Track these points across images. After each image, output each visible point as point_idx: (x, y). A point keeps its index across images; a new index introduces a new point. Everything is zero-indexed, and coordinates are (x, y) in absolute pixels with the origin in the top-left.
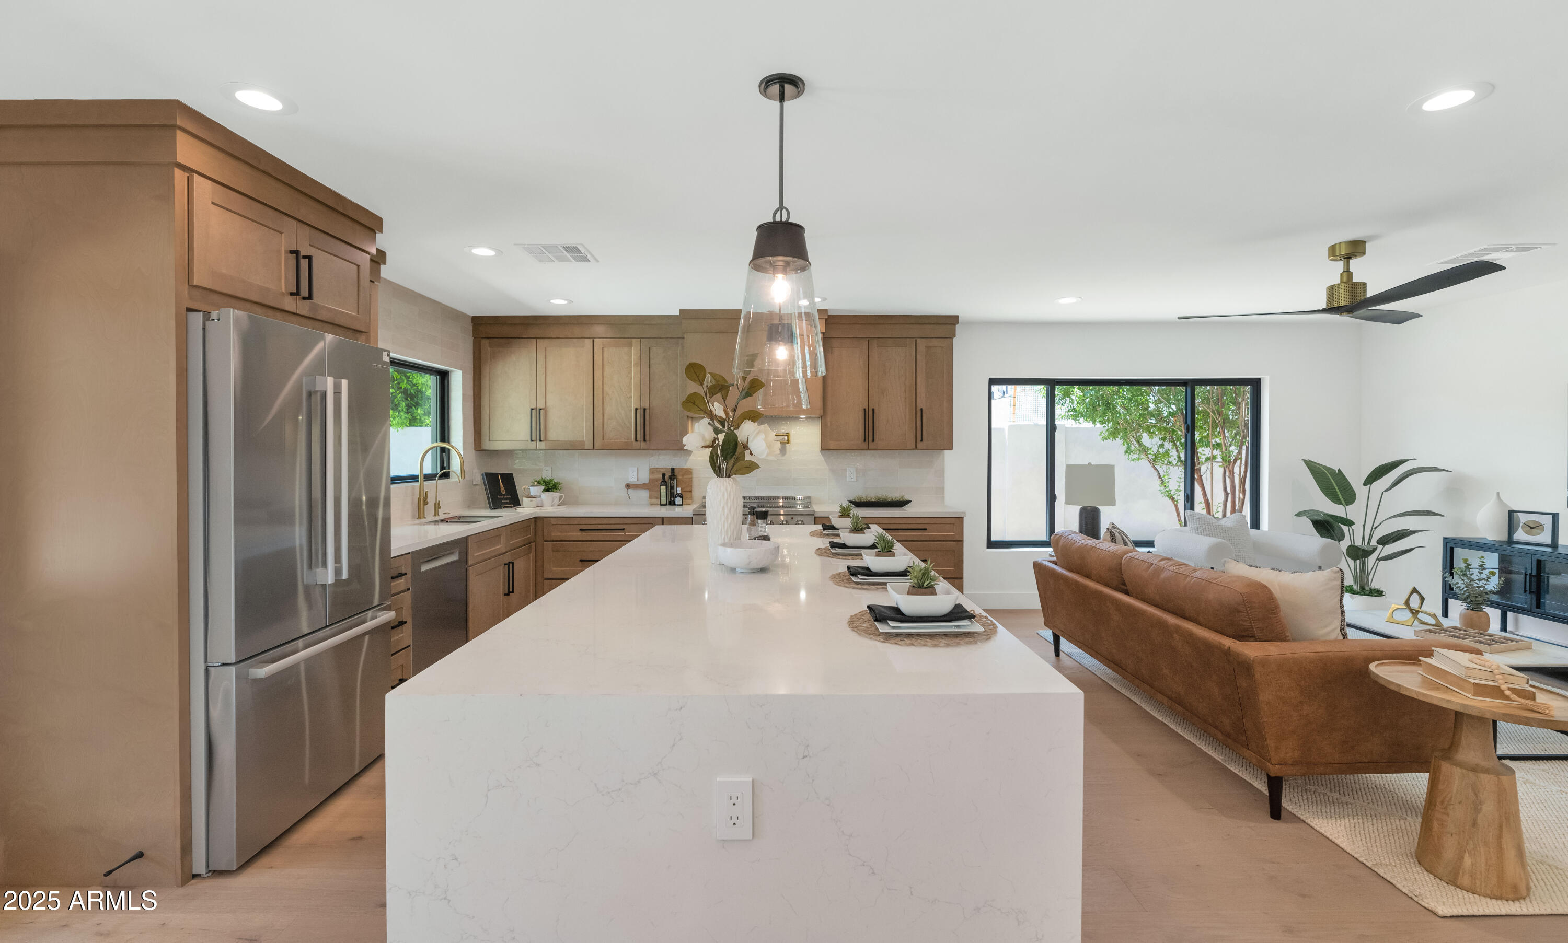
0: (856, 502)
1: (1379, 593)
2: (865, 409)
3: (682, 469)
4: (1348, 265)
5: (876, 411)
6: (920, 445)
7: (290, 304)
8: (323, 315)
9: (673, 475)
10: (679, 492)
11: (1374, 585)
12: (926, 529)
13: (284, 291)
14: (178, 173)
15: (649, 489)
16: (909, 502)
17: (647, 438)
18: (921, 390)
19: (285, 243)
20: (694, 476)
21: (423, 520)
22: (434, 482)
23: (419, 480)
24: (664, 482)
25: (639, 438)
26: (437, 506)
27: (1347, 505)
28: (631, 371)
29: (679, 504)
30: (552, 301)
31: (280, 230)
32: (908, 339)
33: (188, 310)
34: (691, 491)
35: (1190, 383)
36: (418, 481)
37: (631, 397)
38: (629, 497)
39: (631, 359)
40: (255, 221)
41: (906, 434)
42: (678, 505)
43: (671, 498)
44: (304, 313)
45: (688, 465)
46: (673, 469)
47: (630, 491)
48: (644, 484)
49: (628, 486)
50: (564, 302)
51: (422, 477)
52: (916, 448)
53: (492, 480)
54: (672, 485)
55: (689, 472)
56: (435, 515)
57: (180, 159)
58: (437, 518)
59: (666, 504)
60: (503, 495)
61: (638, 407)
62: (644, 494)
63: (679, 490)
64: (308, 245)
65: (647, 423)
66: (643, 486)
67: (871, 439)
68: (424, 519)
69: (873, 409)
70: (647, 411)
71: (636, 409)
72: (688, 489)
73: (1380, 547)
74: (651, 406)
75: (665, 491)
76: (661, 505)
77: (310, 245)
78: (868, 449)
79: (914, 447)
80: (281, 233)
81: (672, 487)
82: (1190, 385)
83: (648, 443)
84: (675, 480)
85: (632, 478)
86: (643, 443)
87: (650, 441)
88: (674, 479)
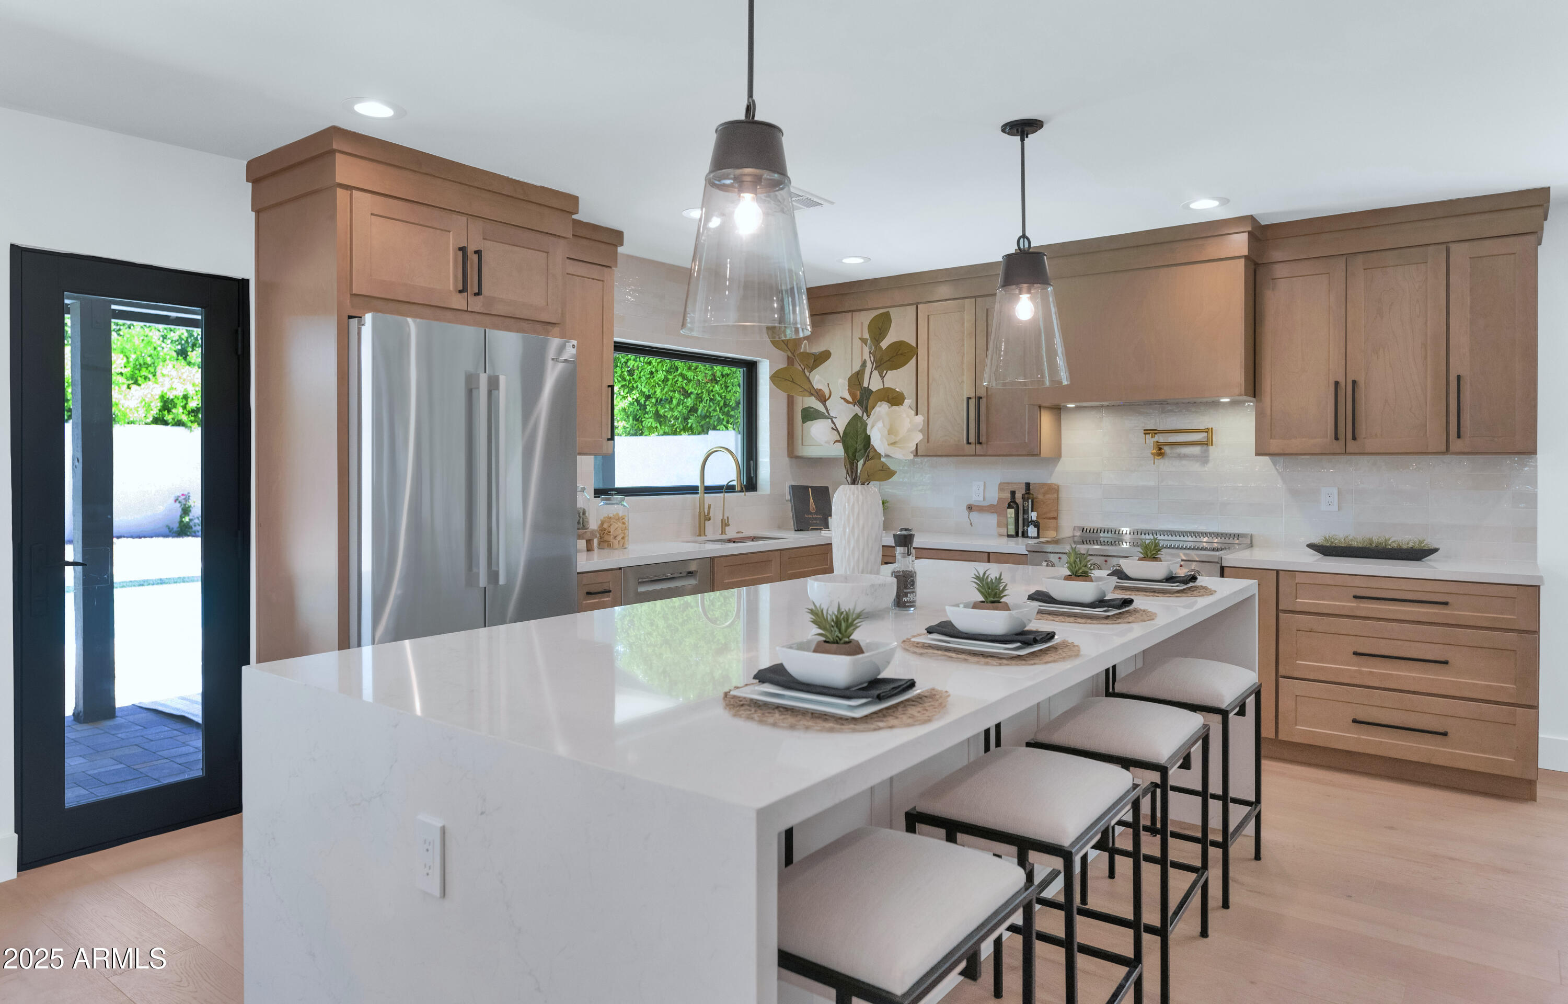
0: (1322, 547)
2: (1337, 383)
3: (1044, 484)
5: (1361, 384)
6: (1456, 445)
7: (458, 302)
8: (500, 309)
9: (1028, 493)
10: (1034, 518)
12: (1446, 604)
13: (451, 288)
14: (339, 191)
15: (996, 513)
16: (1435, 550)
17: (983, 439)
18: (1461, 339)
19: (452, 242)
20: (1063, 495)
21: (703, 538)
22: (722, 494)
23: (700, 491)
24: (1012, 504)
25: (972, 439)
26: (725, 524)
28: (964, 345)
29: (1033, 536)
30: (845, 261)
31: (447, 229)
32: (1430, 248)
33: (350, 317)
34: (1055, 518)
36: (698, 493)
37: (963, 381)
38: (971, 524)
39: (964, 327)
40: (418, 224)
41: (1426, 426)
42: (1032, 538)
43: (1023, 527)
44: (477, 309)
45: (1054, 480)
46: (1028, 485)
47: (974, 515)
48: (991, 506)
49: (970, 508)
50: (860, 261)
51: (703, 489)
52: (1447, 451)
53: (799, 493)
54: (1026, 508)
55: (1054, 490)
56: (722, 534)
57: (339, 179)
58: (724, 537)
59: (1017, 535)
60: (812, 513)
61: (972, 395)
62: (991, 520)
63: (1033, 516)
64: (482, 238)
65: (983, 418)
66: (990, 509)
67: (1349, 435)
68: (705, 537)
69: (1354, 382)
70: (983, 402)
71: (969, 398)
72: (1051, 515)
74: (989, 393)
75: (1013, 516)
76: (1009, 536)
77: (484, 239)
78: (1346, 453)
79: (1443, 448)
80: (450, 232)
81: (1025, 512)
83: (985, 446)
84: (1030, 501)
85: (976, 497)
86: (978, 446)
87: (987, 443)
88: (1028, 498)
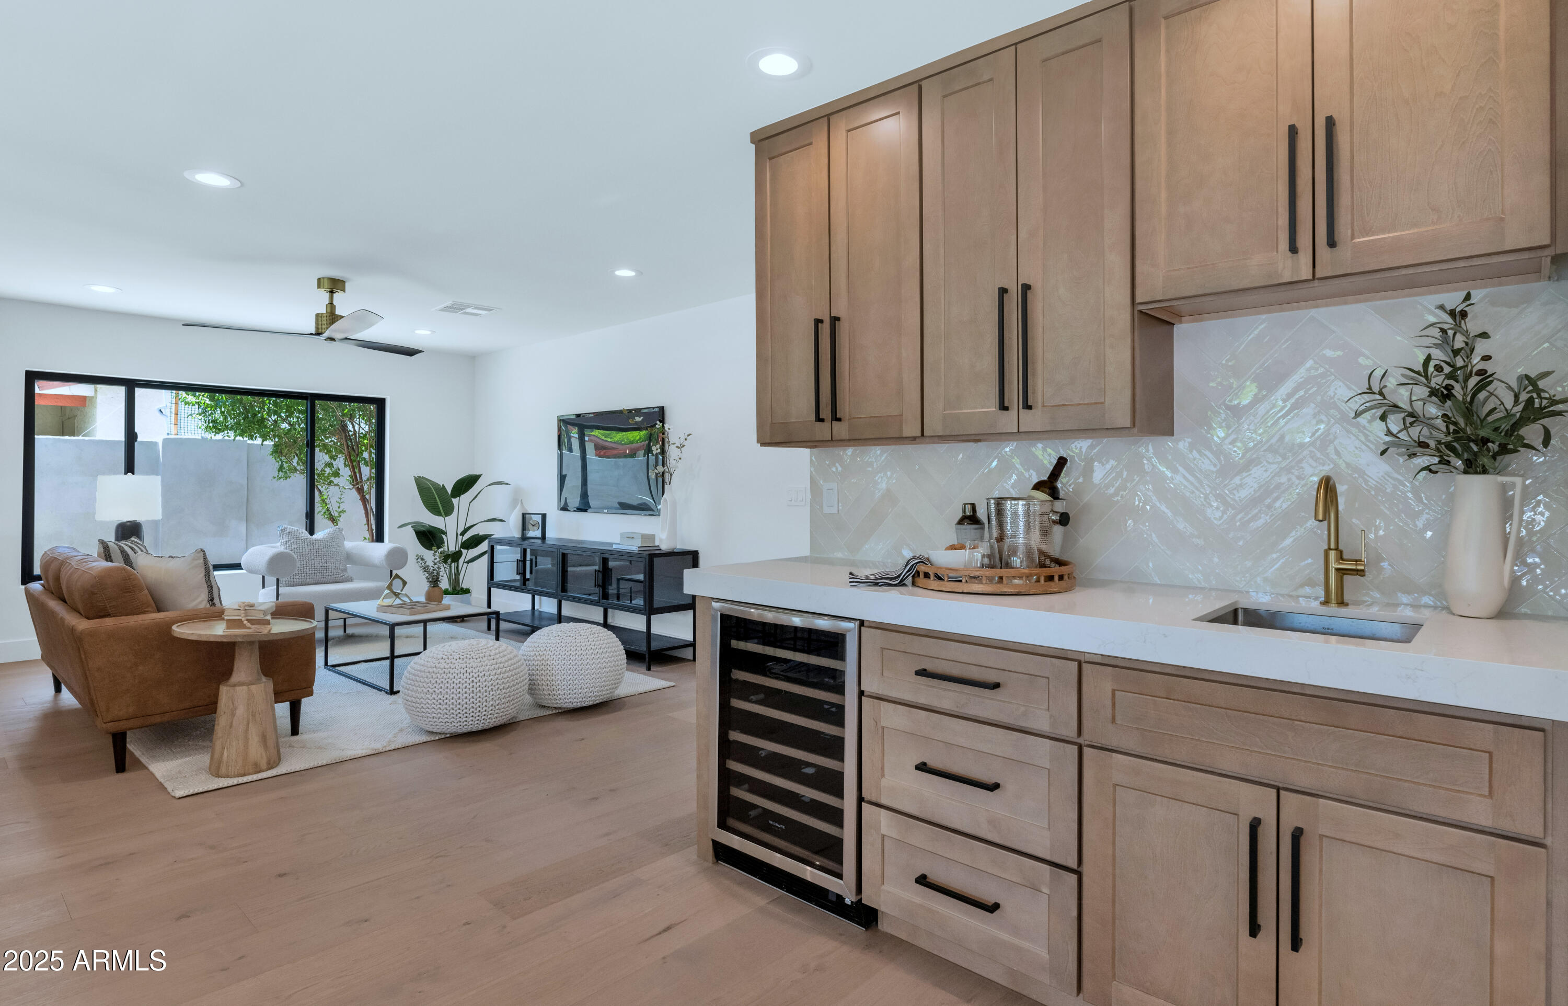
1: (467, 591)
4: (331, 298)
11: (465, 586)
27: (446, 516)
35: (309, 398)
73: (464, 551)
82: (312, 398)
